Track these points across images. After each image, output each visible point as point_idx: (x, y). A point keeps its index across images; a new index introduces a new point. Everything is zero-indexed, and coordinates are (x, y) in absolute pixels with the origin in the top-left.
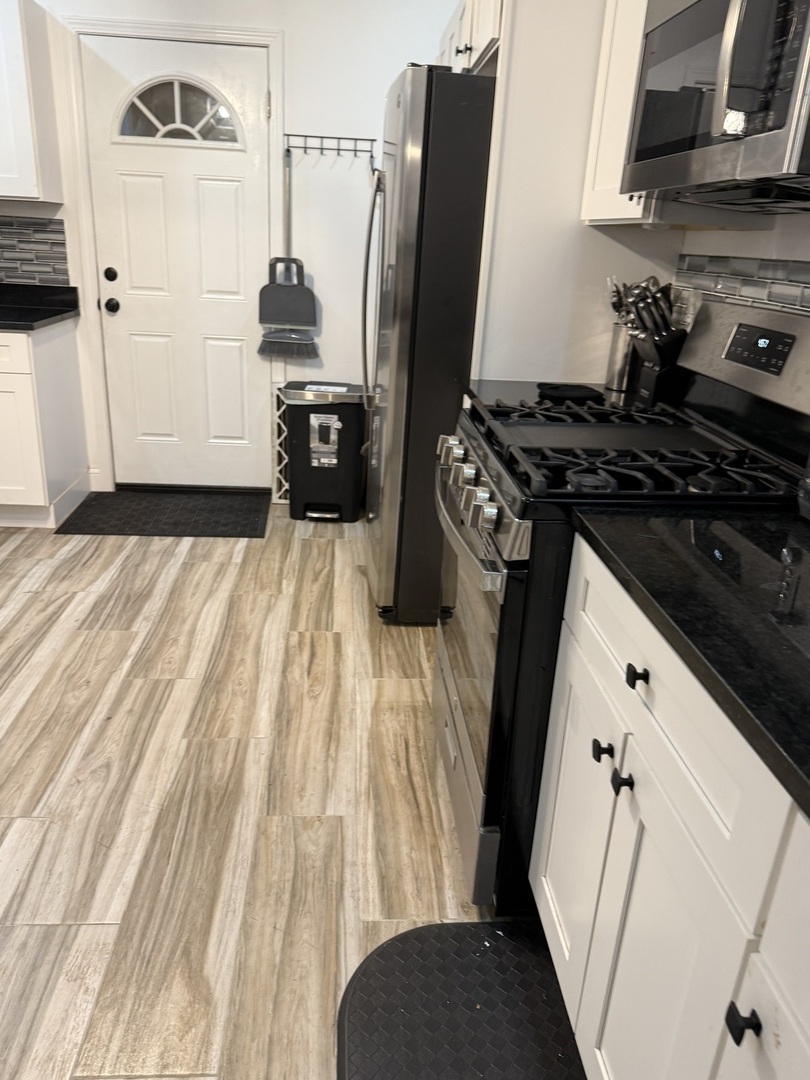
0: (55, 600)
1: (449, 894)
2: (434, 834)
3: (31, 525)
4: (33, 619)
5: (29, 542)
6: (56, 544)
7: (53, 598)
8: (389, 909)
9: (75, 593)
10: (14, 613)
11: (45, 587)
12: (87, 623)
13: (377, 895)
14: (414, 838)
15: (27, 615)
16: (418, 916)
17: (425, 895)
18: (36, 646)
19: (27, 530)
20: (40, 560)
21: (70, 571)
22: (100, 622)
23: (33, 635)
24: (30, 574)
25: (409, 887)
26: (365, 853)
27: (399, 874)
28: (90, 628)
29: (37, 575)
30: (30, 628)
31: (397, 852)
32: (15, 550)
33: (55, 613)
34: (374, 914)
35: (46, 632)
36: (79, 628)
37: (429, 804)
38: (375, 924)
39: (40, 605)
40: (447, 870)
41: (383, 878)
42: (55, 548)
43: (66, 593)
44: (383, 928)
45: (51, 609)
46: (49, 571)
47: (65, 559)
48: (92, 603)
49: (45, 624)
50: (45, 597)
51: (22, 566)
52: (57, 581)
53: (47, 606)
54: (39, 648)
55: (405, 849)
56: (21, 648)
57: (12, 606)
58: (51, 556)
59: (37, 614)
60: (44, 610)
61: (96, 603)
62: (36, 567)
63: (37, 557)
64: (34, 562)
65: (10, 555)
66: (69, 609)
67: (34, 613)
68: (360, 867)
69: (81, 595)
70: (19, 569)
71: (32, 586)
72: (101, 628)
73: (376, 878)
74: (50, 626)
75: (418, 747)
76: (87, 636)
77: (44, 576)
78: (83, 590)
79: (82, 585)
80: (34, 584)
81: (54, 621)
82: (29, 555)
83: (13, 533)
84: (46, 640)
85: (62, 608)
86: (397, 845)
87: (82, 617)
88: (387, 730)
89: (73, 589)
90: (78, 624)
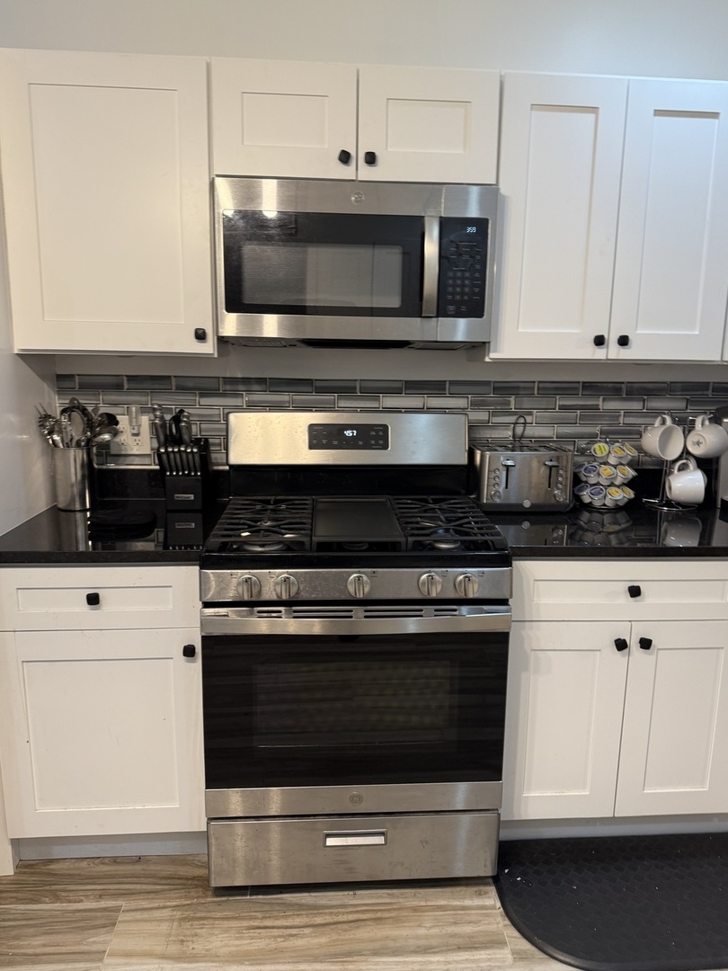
1: (468, 902)
2: (399, 909)
8: (496, 942)
13: (483, 952)
14: (405, 924)
16: (498, 923)
17: (473, 918)
25: (468, 929)
26: (431, 962)
27: (453, 936)
31: (426, 937)
34: (505, 954)
37: (357, 912)
38: (514, 953)
40: (442, 902)
41: (459, 948)
44: (518, 947)
55: (421, 931)
68: (450, 966)
73: (461, 954)
75: (263, 918)
86: (418, 937)
88: (226, 946)
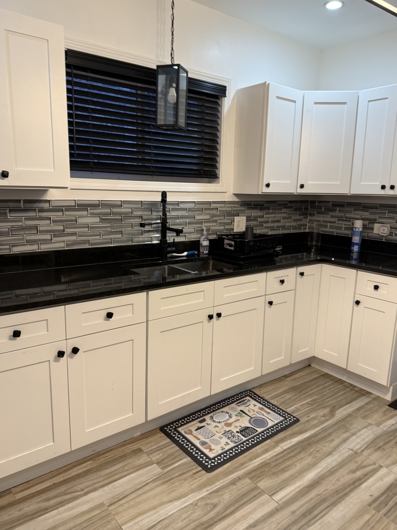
0: (365, 467)
3: (376, 393)
4: (344, 477)
5: (369, 407)
6: (385, 415)
7: (365, 463)
9: (381, 467)
10: (334, 464)
11: (363, 451)
12: (378, 502)
15: (341, 470)
18: (334, 504)
19: (372, 396)
20: (371, 424)
21: (385, 444)
22: (388, 507)
23: (337, 492)
24: (358, 434)
28: (378, 510)
29: (363, 437)
30: (339, 484)
32: (358, 409)
33: (360, 479)
35: (346, 495)
36: (370, 505)
39: (353, 466)
42: (383, 419)
43: (375, 464)
45: (359, 474)
46: (372, 437)
47: (386, 431)
48: (388, 484)
49: (349, 486)
50: (359, 459)
51: (358, 424)
52: (373, 449)
53: (357, 469)
54: (335, 508)
56: (324, 500)
57: (336, 457)
58: (378, 425)
59: (348, 474)
60: (354, 472)
61: (391, 485)
62: (365, 430)
63: (369, 421)
64: (365, 424)
65: (353, 412)
66: (371, 481)
67: (346, 471)
69: (384, 471)
70: (354, 426)
71: (355, 446)
72: (385, 515)
74: (351, 491)
76: (373, 516)
77: (367, 440)
78: (387, 467)
79: (388, 462)
80: (357, 444)
81: (356, 487)
82: (365, 417)
83: (364, 395)
84: (343, 503)
85: (367, 476)
87: (376, 495)
89: (381, 463)
90: (370, 499)
